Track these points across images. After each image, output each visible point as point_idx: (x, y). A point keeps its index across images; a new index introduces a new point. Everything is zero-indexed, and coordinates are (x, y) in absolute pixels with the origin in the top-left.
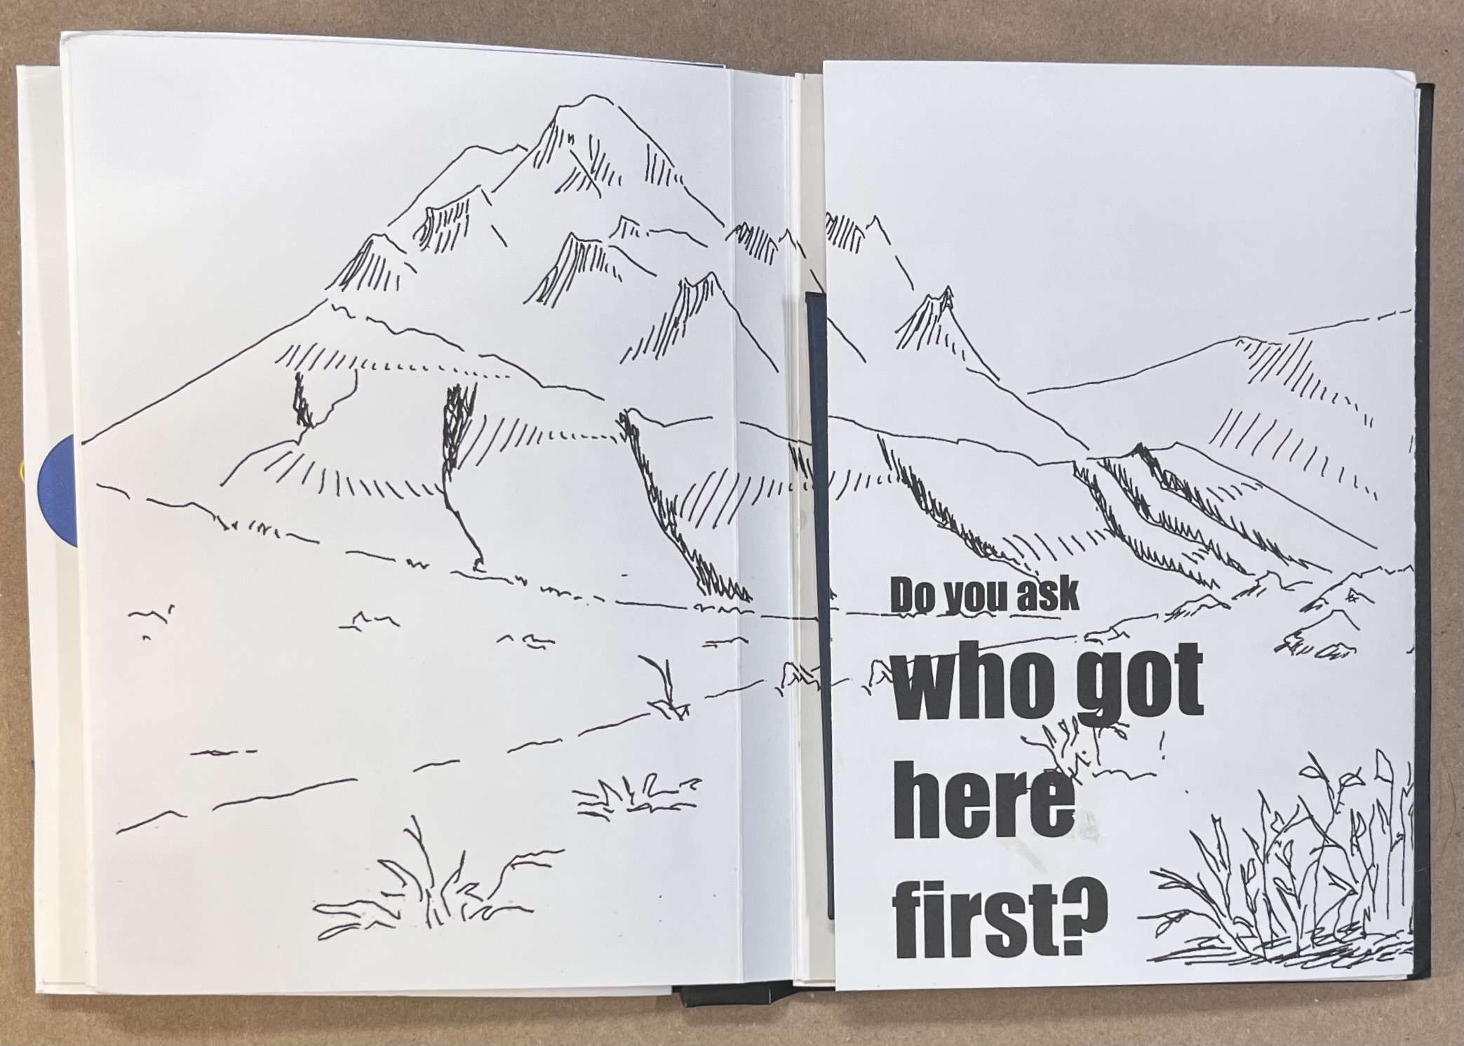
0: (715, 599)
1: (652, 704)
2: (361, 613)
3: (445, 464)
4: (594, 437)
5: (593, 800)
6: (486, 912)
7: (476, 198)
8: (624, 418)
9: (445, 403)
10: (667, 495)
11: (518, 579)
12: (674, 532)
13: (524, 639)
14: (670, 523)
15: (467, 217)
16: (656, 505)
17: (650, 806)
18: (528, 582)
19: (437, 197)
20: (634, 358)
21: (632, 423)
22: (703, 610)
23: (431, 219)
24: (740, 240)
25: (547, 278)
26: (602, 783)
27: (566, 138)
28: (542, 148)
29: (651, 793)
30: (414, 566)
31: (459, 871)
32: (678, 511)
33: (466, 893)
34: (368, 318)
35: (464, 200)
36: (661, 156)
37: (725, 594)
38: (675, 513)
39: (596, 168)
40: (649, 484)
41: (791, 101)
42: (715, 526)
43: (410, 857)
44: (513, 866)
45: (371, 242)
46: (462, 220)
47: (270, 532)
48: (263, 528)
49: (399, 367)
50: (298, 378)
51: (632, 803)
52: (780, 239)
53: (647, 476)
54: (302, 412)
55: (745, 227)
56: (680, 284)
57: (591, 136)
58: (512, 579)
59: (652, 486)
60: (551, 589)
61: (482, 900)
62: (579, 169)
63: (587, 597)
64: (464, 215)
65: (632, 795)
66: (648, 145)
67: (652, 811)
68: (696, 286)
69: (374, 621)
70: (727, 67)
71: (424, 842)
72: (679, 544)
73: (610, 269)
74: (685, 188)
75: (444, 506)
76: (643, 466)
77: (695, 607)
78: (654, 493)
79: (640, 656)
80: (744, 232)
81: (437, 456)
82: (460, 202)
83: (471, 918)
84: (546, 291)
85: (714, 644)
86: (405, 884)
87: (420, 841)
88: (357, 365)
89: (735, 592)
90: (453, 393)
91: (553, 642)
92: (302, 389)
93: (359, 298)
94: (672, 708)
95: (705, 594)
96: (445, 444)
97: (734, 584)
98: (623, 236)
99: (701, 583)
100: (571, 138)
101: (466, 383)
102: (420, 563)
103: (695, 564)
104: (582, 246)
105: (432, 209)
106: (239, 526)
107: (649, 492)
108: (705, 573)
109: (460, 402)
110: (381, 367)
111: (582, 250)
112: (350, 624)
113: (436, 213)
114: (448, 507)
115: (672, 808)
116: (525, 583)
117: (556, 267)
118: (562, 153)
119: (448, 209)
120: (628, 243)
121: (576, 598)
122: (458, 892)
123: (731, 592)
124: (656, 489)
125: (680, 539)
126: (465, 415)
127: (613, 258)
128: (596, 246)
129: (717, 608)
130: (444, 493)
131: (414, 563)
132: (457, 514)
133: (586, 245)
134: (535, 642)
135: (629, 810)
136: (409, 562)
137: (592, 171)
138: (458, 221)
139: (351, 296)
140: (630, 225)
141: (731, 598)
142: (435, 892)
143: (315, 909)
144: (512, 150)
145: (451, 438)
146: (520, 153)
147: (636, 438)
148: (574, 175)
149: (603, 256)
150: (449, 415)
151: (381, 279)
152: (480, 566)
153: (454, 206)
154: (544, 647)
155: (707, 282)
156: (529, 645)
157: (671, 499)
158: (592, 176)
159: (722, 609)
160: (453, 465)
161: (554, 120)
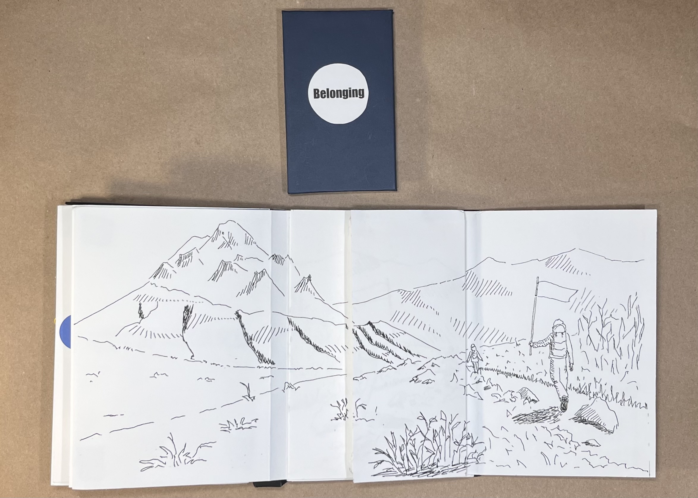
0: (264, 365)
1: (244, 397)
2: (156, 373)
3: (183, 328)
4: (228, 319)
5: (225, 426)
6: (192, 462)
7: (194, 251)
8: (237, 313)
9: (184, 310)
10: (250, 334)
11: (204, 361)
12: (251, 345)
13: (205, 379)
14: (250, 343)
15: (192, 257)
16: (246, 338)
17: (242, 428)
18: (207, 362)
19: (183, 251)
20: (240, 295)
21: (239, 314)
22: (260, 368)
23: (181, 258)
24: (273, 259)
25: (215, 273)
26: (228, 421)
27: (221, 233)
28: (214, 236)
29: (243, 423)
30: (173, 358)
31: (184, 449)
32: (253, 339)
33: (186, 456)
34: (161, 287)
35: (191, 252)
36: (250, 237)
37: (267, 363)
38: (252, 340)
39: (230, 241)
40: (244, 331)
41: (289, 218)
42: (264, 343)
43: (169, 445)
44: (201, 447)
45: (163, 265)
46: (190, 258)
47: (130, 349)
48: (128, 348)
49: (170, 301)
50: (140, 304)
51: (237, 427)
52: (286, 258)
53: (244, 329)
54: (141, 314)
55: (275, 255)
56: (255, 273)
57: (229, 232)
58: (202, 361)
59: (245, 332)
60: (214, 364)
61: (191, 458)
62: (225, 242)
63: (225, 366)
64: (191, 256)
65: (237, 424)
66: (246, 234)
67: (243, 429)
68: (260, 273)
69: (160, 375)
70: (270, 210)
71: (173, 441)
72: (253, 349)
73: (234, 270)
74: (257, 245)
75: (183, 340)
76: (243, 326)
77: (258, 367)
78: (245, 334)
79: (240, 383)
80: (274, 257)
81: (181, 325)
82: (190, 252)
83: (187, 463)
84: (214, 278)
85: (263, 378)
86: (167, 454)
87: (172, 440)
88: (158, 300)
89: (270, 362)
90: (186, 307)
91: (214, 379)
92: (141, 308)
93: (159, 281)
94: (249, 398)
95: (260, 363)
96: (183, 322)
97: (269, 360)
98: (238, 260)
99: (259, 360)
100: (223, 233)
101: (190, 305)
102: (175, 357)
103: (258, 354)
104: (226, 264)
105: (181, 255)
106: (121, 348)
107: (244, 334)
108: (261, 357)
109: (188, 310)
110: (165, 301)
111: (226, 265)
112: (153, 376)
113: (183, 256)
114: (184, 340)
115: (249, 428)
116: (206, 362)
117: (218, 270)
118: (220, 238)
119: (186, 255)
120: (239, 262)
121: (221, 366)
122: (184, 456)
123: (269, 362)
124: (246, 333)
125: (253, 347)
126: (190, 314)
127: (235, 267)
128: (230, 264)
129: (264, 367)
130: (183, 337)
131: (173, 357)
132: (186, 343)
133: (227, 263)
134: (208, 380)
135: (236, 429)
136: (172, 357)
137: (229, 242)
138: (189, 258)
139: (157, 281)
140: (240, 257)
141: (269, 364)
142: (177, 456)
143: (140, 462)
144: (205, 237)
145: (185, 320)
146: (208, 238)
147: (241, 318)
148: (224, 244)
149: (232, 266)
150: (185, 314)
151: (166, 275)
152: (193, 358)
153: (188, 254)
154: (211, 381)
155: (263, 272)
156: (207, 381)
157: (251, 335)
158: (229, 243)
159: (265, 367)
160: (186, 328)
161: (218, 228)
